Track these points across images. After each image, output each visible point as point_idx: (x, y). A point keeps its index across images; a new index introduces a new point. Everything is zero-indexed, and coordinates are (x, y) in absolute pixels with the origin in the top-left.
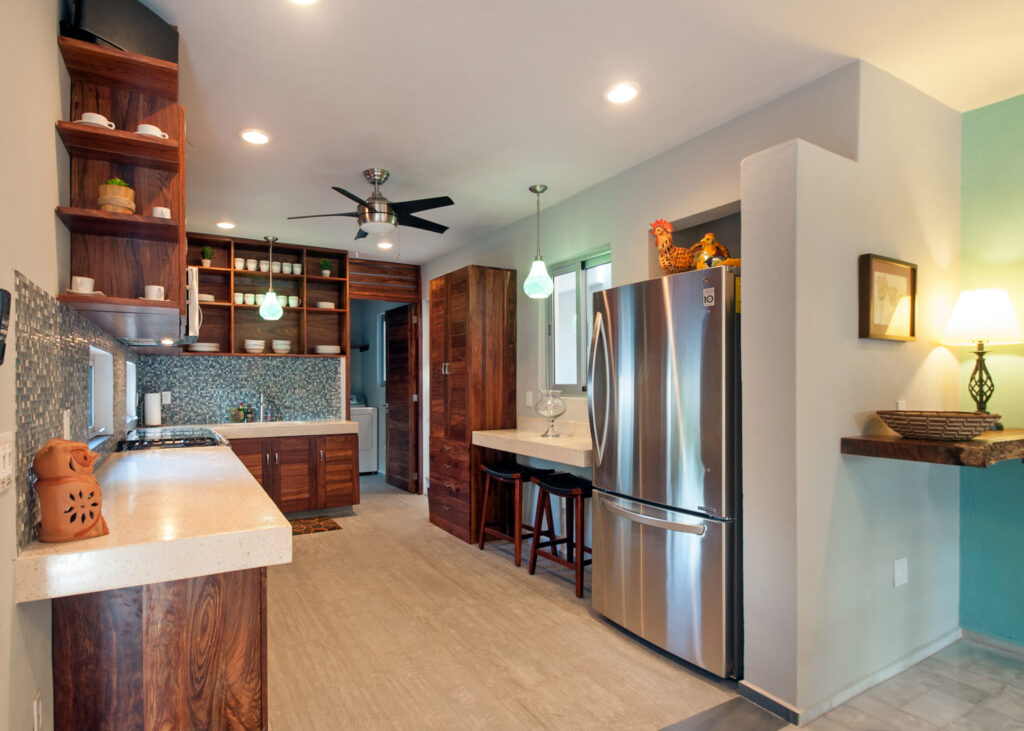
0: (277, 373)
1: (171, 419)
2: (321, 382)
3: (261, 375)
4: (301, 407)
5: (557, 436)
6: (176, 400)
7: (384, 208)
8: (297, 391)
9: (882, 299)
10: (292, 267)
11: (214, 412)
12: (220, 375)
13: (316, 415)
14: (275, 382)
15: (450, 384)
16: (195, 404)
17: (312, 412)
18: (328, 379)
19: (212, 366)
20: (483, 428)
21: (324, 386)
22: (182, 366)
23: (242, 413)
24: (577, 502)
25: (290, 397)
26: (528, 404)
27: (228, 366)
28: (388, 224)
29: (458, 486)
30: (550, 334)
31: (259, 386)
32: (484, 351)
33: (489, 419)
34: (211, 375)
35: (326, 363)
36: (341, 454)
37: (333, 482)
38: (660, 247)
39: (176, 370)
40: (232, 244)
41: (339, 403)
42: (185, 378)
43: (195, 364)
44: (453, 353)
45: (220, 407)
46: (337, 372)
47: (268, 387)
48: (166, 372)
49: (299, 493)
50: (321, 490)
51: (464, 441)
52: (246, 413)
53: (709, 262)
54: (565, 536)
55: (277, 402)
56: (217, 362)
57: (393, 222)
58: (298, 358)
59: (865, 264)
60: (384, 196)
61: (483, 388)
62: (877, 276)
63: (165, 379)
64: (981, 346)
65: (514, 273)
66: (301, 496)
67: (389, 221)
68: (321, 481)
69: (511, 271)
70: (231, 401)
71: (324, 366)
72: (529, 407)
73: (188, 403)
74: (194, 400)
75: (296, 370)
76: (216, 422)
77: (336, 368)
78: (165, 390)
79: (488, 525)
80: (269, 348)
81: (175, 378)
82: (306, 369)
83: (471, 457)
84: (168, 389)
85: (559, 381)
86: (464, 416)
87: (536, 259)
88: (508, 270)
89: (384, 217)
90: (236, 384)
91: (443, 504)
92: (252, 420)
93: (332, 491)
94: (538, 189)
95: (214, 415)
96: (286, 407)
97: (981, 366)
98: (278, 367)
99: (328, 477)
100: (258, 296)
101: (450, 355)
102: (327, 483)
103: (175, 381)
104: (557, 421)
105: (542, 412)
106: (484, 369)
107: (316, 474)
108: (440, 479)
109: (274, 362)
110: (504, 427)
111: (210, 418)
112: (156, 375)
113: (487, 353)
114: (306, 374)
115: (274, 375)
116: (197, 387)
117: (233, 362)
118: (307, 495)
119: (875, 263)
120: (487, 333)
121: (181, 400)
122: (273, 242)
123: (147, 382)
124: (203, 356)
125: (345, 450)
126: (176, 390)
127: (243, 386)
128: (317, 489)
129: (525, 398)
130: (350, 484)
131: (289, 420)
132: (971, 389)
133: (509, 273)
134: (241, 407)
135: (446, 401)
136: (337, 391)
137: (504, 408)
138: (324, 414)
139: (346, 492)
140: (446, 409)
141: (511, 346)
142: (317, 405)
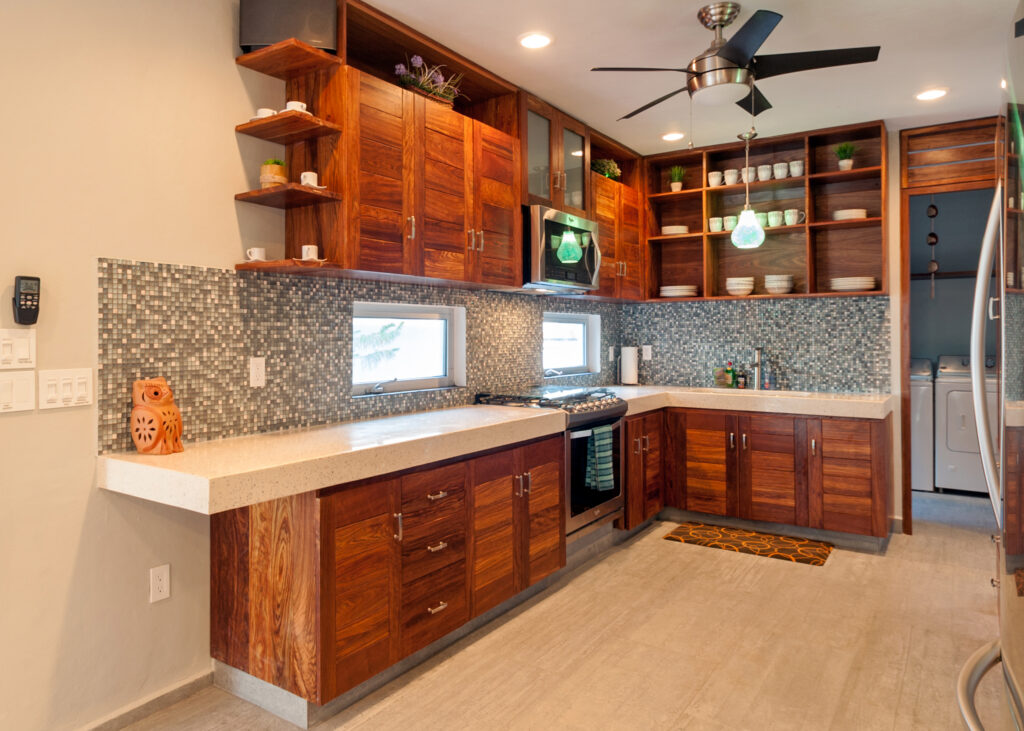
0: (782, 322)
1: (652, 378)
2: (853, 335)
3: (760, 325)
4: (820, 372)
6: (656, 356)
8: (813, 348)
10: (789, 167)
11: (699, 372)
12: (706, 326)
13: (846, 386)
14: (779, 334)
16: (677, 362)
17: (839, 381)
18: (866, 329)
19: (697, 315)
21: (858, 343)
22: (663, 315)
23: (730, 375)
25: (801, 356)
27: (715, 314)
28: (729, 85)
31: (757, 340)
34: (695, 326)
35: (863, 305)
36: (851, 450)
37: (834, 491)
39: (656, 319)
40: (704, 155)
41: (888, 368)
42: (666, 330)
43: (677, 312)
45: (706, 367)
46: (882, 318)
47: (769, 341)
48: (647, 322)
49: (779, 496)
50: (814, 500)
52: (735, 377)
55: (782, 363)
56: (703, 309)
58: (814, 299)
63: (645, 331)
66: (782, 502)
67: (730, 79)
68: (814, 485)
70: (719, 359)
71: (860, 310)
73: (670, 360)
74: (676, 356)
75: (811, 316)
76: (701, 386)
77: (882, 312)
78: (645, 344)
80: (758, 288)
81: (655, 329)
82: (828, 315)
84: (649, 342)
90: (727, 337)
92: (746, 386)
93: (833, 505)
95: (698, 376)
96: (795, 371)
98: (783, 313)
99: (827, 483)
100: (726, 218)
102: (823, 491)
103: (655, 333)
107: (806, 474)
109: (778, 306)
111: (694, 379)
112: (637, 326)
114: (828, 322)
115: (778, 325)
116: (679, 340)
117: (722, 308)
118: (791, 503)
121: (662, 356)
122: (750, 139)
123: (628, 334)
124: (686, 302)
125: (857, 443)
126: (657, 343)
127: (735, 340)
128: (807, 498)
130: (868, 501)
131: (801, 390)
134: (729, 369)
136: (882, 348)
138: (858, 385)
139: (858, 511)
142: (846, 371)
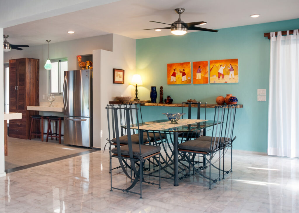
5: (53, 106)
7: (8, 46)
9: (117, 76)
15: (18, 93)
20: (30, 105)
24: (59, 121)
26: (43, 98)
28: (9, 50)
29: (21, 123)
30: (50, 79)
32: (30, 83)
33: (31, 103)
38: (79, 62)
44: (19, 83)
51: (24, 109)
53: (88, 67)
54: (55, 133)
57: (11, 49)
59: (114, 70)
60: (8, 42)
61: (30, 94)
62: (116, 72)
64: (136, 85)
65: (39, 60)
67: (9, 49)
69: (38, 59)
72: (44, 99)
79: (32, 133)
83: (26, 114)
85: (53, 92)
86: (24, 102)
87: (48, 59)
88: (37, 59)
89: (8, 48)
91: (15, 130)
94: (49, 41)
97: (136, 88)
101: (18, 84)
104: (53, 102)
105: (49, 100)
106: (30, 88)
108: (14, 122)
110: (36, 105)
113: (31, 83)
119: (115, 70)
120: (31, 78)
129: (42, 96)
132: (135, 93)
133: (37, 60)
135: (16, 98)
137: (36, 99)
140: (16, 100)
141: (38, 81)
